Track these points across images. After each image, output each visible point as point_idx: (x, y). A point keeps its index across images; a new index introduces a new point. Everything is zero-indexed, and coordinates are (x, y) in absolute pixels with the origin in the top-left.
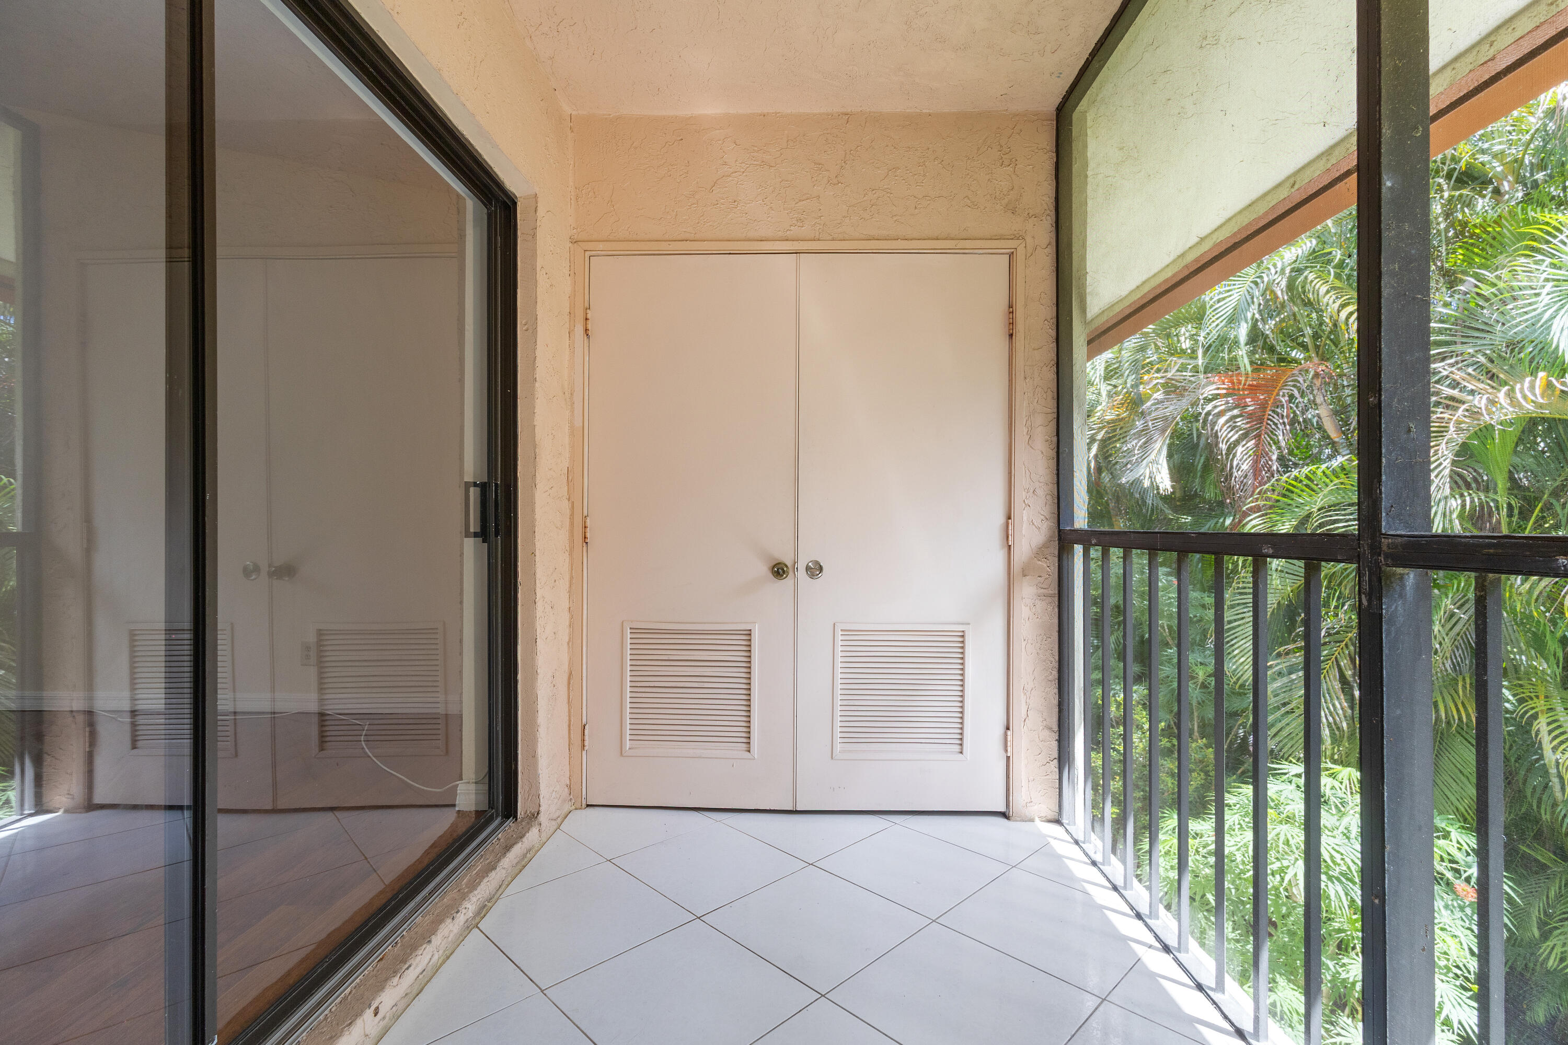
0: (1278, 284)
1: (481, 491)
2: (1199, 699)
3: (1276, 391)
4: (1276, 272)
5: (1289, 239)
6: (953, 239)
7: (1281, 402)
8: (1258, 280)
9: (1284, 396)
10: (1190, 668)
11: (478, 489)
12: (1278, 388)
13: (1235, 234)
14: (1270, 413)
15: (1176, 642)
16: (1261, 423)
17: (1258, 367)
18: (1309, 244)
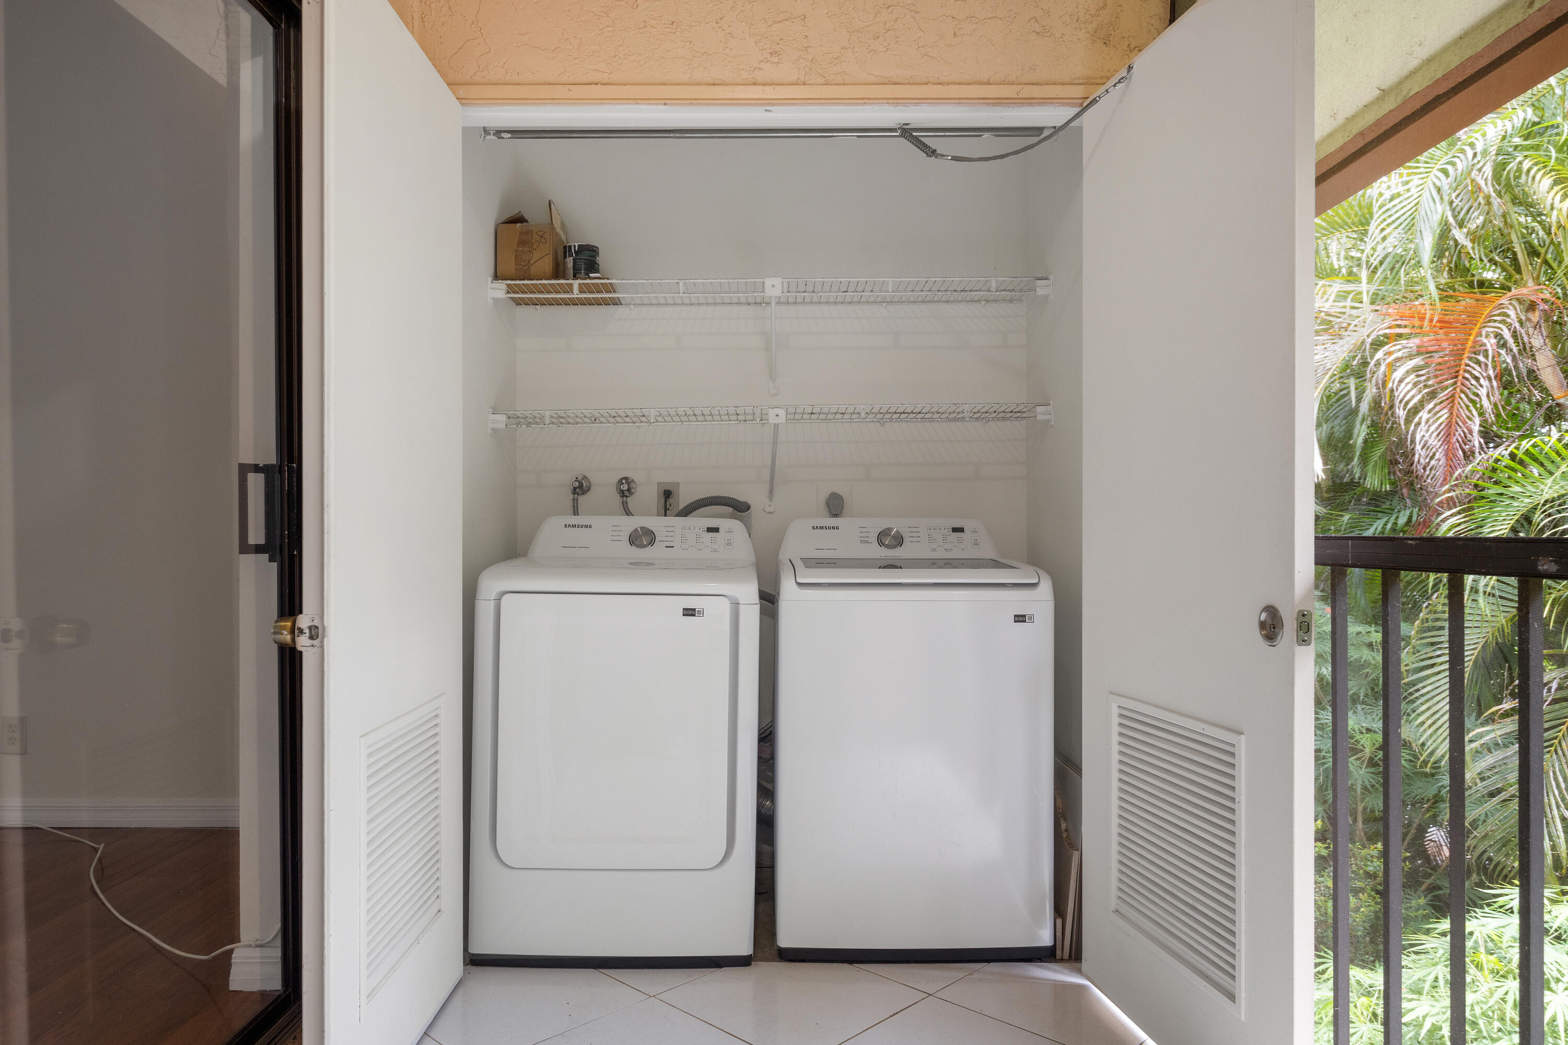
0: (1480, 170)
1: (267, 479)
2: (1367, 783)
3: (1476, 329)
4: (1475, 155)
5: (1493, 104)
6: (1012, 84)
7: (1484, 345)
8: (1449, 167)
9: (1487, 336)
10: (1352, 737)
11: (261, 476)
12: (1478, 325)
13: (1437, 82)
14: (1467, 361)
15: (1330, 698)
16: (1456, 377)
17: (1446, 294)
18: (1521, 115)
